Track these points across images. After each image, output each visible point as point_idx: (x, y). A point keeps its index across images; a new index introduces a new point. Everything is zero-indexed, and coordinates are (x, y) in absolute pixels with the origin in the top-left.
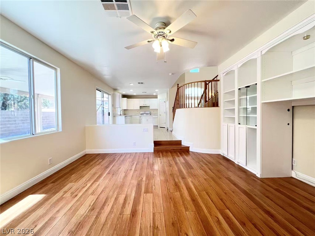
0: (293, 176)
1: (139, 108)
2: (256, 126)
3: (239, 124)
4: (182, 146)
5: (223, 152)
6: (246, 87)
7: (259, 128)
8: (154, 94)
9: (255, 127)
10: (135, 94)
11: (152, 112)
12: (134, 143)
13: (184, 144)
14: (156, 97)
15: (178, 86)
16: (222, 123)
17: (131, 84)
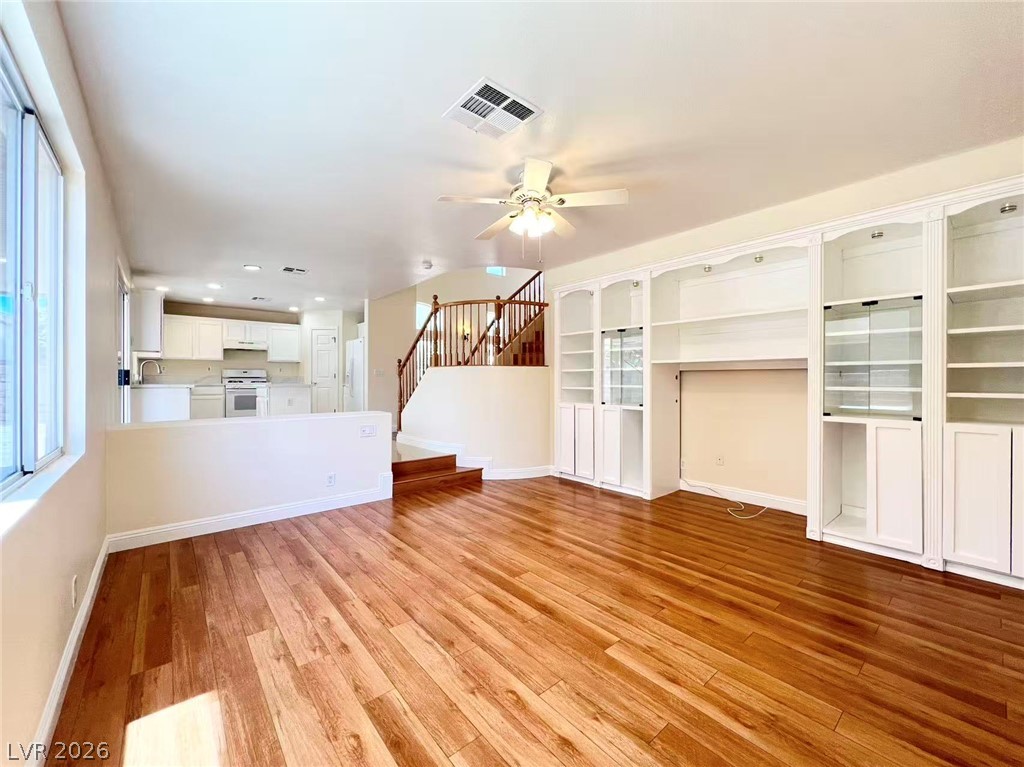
0: (682, 489)
1: (219, 356)
2: (641, 405)
3: (603, 403)
4: (458, 471)
5: (561, 467)
6: (619, 331)
7: (646, 410)
8: (294, 309)
9: (641, 408)
10: (208, 300)
11: (275, 372)
12: (330, 478)
13: (464, 463)
14: (294, 319)
15: (436, 303)
16: (558, 402)
17: (247, 268)
